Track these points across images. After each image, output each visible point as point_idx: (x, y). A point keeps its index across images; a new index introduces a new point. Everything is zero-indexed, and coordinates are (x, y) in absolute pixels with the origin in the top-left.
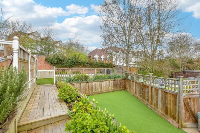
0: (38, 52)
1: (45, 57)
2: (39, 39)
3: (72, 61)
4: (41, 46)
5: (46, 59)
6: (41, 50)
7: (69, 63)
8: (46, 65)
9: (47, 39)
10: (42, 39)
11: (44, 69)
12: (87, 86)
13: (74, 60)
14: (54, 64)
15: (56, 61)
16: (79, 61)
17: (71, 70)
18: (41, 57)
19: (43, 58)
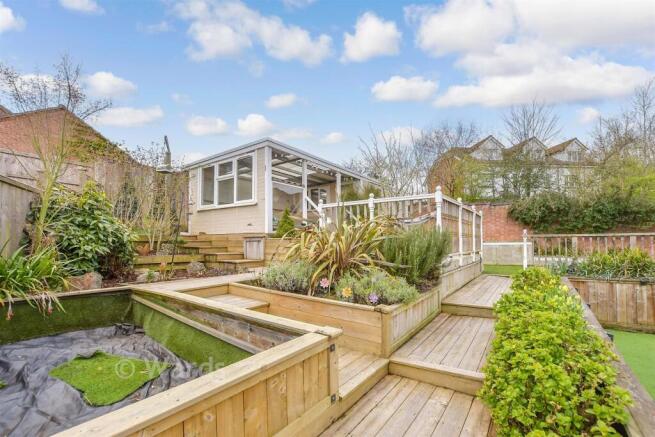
0: (497, 196)
1: (507, 207)
2: (497, 157)
3: (600, 211)
4: (504, 176)
5: (511, 213)
6: (505, 187)
7: (588, 219)
8: (512, 228)
9: (518, 148)
10: (506, 153)
11: (506, 240)
12: (645, 295)
13: (610, 207)
14: (534, 223)
15: (539, 214)
16: (635, 209)
17: (579, 238)
18: (497, 207)
19: (504, 209)
